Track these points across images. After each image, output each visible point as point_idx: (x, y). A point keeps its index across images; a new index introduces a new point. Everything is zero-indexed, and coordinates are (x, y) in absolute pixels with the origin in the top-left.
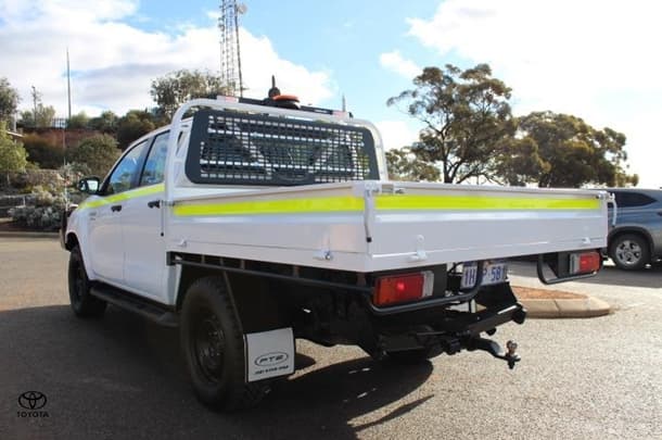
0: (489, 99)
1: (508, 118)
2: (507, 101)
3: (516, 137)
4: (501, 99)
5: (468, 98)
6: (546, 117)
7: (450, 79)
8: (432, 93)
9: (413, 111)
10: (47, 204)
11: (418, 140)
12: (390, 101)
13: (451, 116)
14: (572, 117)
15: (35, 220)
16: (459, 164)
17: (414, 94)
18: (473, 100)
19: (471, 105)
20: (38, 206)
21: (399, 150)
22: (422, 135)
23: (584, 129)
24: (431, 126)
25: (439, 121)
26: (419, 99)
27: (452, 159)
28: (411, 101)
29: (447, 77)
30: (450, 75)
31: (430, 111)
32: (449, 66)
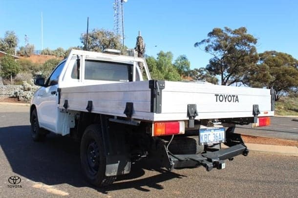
0: (245, 44)
1: (254, 54)
2: (254, 46)
3: (258, 63)
4: (252, 44)
5: (235, 44)
6: (272, 54)
7: (226, 35)
8: (217, 41)
9: (207, 49)
10: (29, 89)
11: (209, 64)
12: (196, 44)
13: (226, 52)
14: (286, 54)
15: (23, 97)
16: (229, 76)
17: (208, 41)
18: (237, 44)
19: (236, 47)
20: (25, 90)
21: (199, 69)
22: (211, 62)
23: (292, 60)
24: (215, 57)
25: (219, 55)
26: (210, 43)
27: (226, 73)
28: (207, 44)
29: (225, 33)
30: (226, 32)
31: (215, 49)
32: (226, 28)
